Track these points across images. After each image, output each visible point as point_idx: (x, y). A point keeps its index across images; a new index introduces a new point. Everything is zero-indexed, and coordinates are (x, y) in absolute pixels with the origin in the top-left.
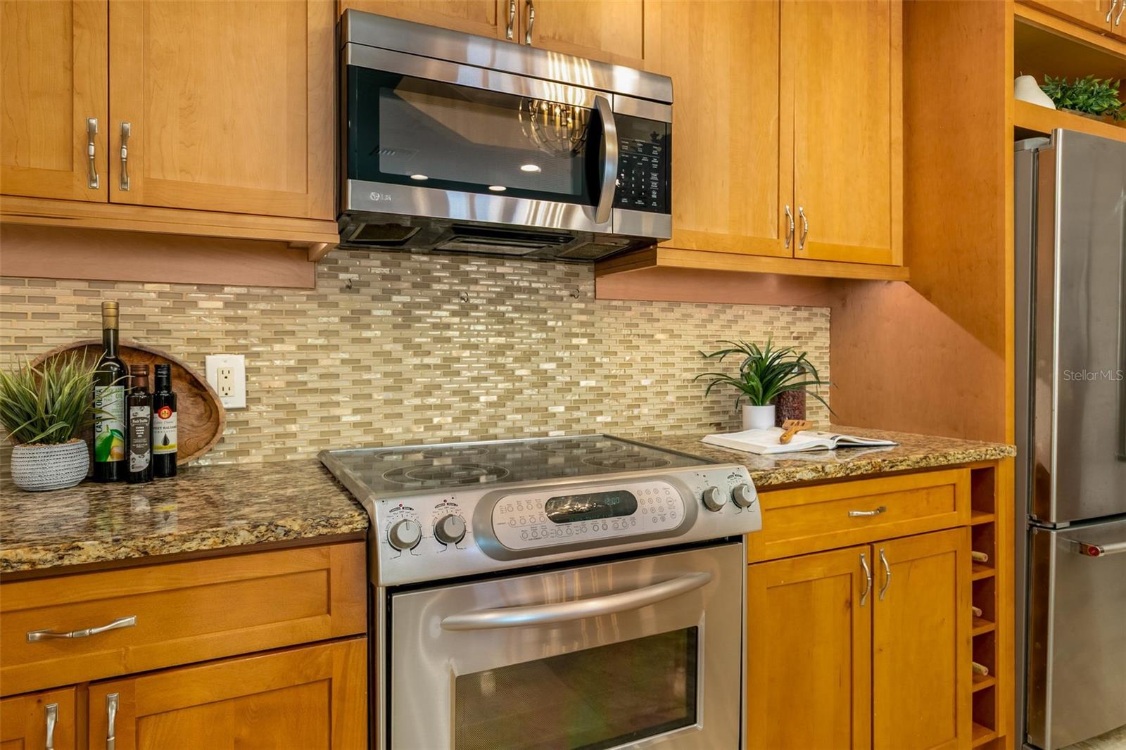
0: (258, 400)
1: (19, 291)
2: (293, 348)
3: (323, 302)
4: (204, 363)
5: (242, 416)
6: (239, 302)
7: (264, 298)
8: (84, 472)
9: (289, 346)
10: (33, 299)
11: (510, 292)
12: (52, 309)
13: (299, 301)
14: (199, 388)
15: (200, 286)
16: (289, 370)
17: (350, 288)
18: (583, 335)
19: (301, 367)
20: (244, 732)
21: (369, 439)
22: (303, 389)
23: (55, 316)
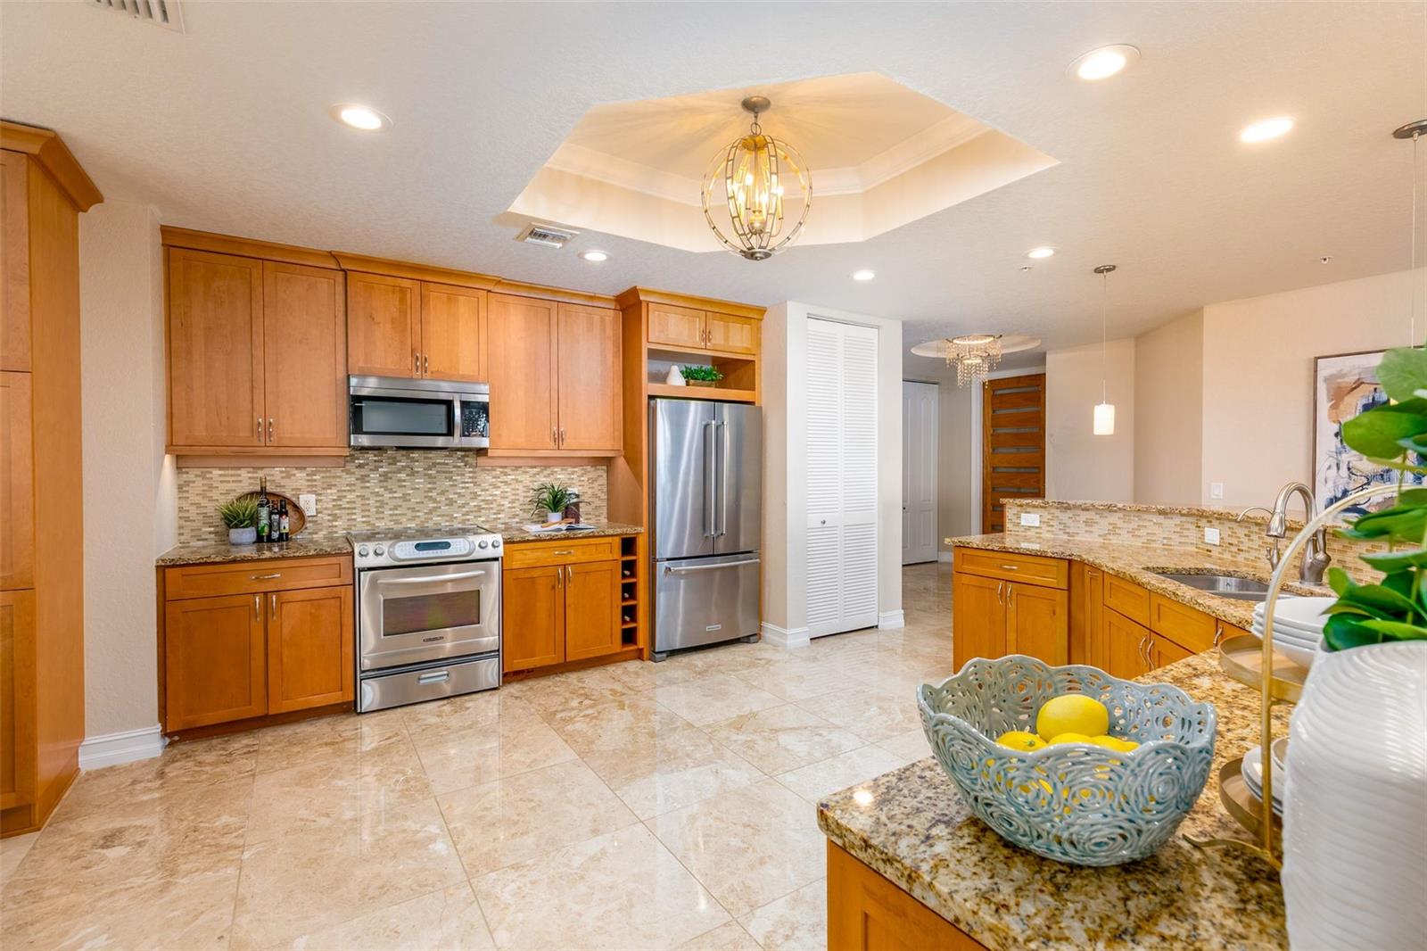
0: (321, 512)
1: (227, 472)
2: (336, 491)
3: (348, 472)
4: (298, 498)
5: (315, 519)
6: (313, 474)
7: (324, 472)
8: (254, 540)
9: (334, 491)
10: (232, 475)
11: (435, 464)
12: (239, 478)
13: (338, 472)
14: (297, 508)
15: (296, 468)
16: (334, 500)
17: (360, 466)
18: (471, 483)
19: (339, 499)
20: (313, 611)
21: (369, 528)
22: (340, 508)
23: (240, 481)
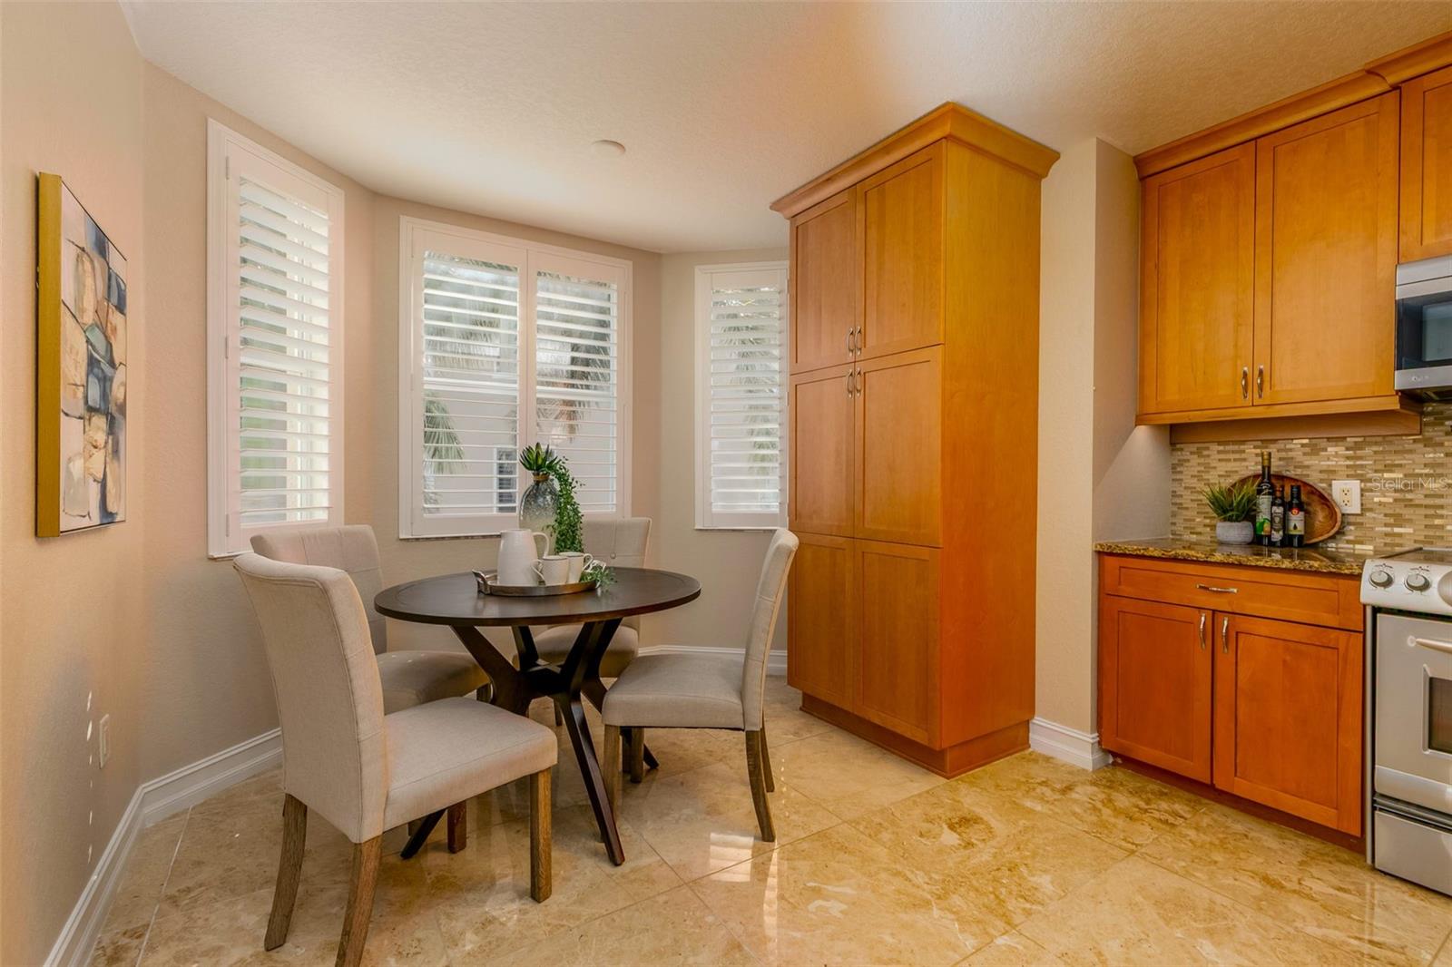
0: (1371, 510)
1: (1228, 448)
2: (1401, 476)
3: (1428, 443)
4: (1330, 485)
5: (1359, 520)
6: (1357, 446)
7: (1376, 443)
8: (1249, 539)
9: (1398, 475)
10: (1233, 452)
12: (1243, 456)
13: (1408, 443)
14: (1325, 501)
15: (1328, 439)
16: (1396, 491)
19: (1407, 489)
20: (1288, 658)
22: (1409, 504)
23: (1245, 460)
